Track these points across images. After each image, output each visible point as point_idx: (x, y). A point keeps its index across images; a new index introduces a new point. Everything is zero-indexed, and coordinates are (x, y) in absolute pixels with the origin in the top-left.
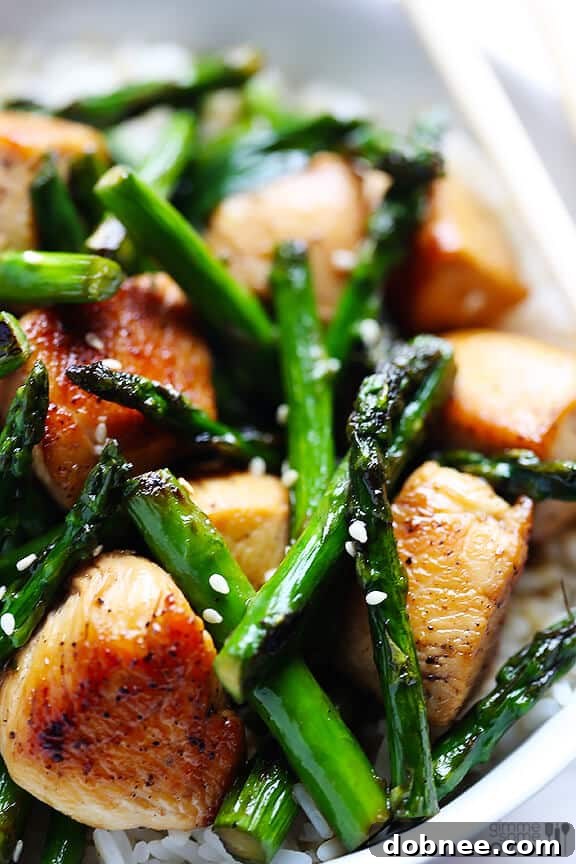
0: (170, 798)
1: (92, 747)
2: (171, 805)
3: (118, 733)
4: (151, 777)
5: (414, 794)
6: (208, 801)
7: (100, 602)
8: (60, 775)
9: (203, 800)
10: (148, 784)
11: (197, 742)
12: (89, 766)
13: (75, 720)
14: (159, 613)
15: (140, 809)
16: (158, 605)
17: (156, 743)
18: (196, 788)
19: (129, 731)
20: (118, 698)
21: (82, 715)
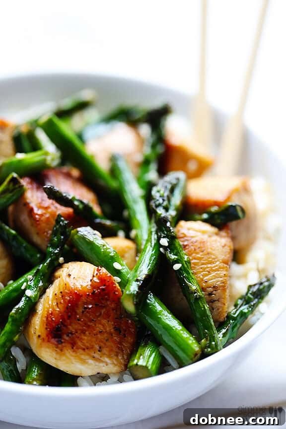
0: (109, 357)
1: (74, 336)
2: (110, 360)
3: (84, 328)
4: (100, 348)
5: (211, 342)
6: (125, 357)
7: (69, 275)
8: (61, 350)
9: (123, 357)
10: (99, 351)
11: (118, 330)
12: (73, 345)
13: (66, 324)
14: (95, 275)
15: (97, 364)
16: (94, 273)
17: (100, 332)
18: (120, 351)
19: (89, 326)
20: (83, 312)
21: (68, 321)
